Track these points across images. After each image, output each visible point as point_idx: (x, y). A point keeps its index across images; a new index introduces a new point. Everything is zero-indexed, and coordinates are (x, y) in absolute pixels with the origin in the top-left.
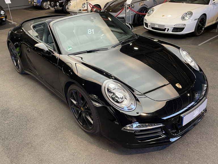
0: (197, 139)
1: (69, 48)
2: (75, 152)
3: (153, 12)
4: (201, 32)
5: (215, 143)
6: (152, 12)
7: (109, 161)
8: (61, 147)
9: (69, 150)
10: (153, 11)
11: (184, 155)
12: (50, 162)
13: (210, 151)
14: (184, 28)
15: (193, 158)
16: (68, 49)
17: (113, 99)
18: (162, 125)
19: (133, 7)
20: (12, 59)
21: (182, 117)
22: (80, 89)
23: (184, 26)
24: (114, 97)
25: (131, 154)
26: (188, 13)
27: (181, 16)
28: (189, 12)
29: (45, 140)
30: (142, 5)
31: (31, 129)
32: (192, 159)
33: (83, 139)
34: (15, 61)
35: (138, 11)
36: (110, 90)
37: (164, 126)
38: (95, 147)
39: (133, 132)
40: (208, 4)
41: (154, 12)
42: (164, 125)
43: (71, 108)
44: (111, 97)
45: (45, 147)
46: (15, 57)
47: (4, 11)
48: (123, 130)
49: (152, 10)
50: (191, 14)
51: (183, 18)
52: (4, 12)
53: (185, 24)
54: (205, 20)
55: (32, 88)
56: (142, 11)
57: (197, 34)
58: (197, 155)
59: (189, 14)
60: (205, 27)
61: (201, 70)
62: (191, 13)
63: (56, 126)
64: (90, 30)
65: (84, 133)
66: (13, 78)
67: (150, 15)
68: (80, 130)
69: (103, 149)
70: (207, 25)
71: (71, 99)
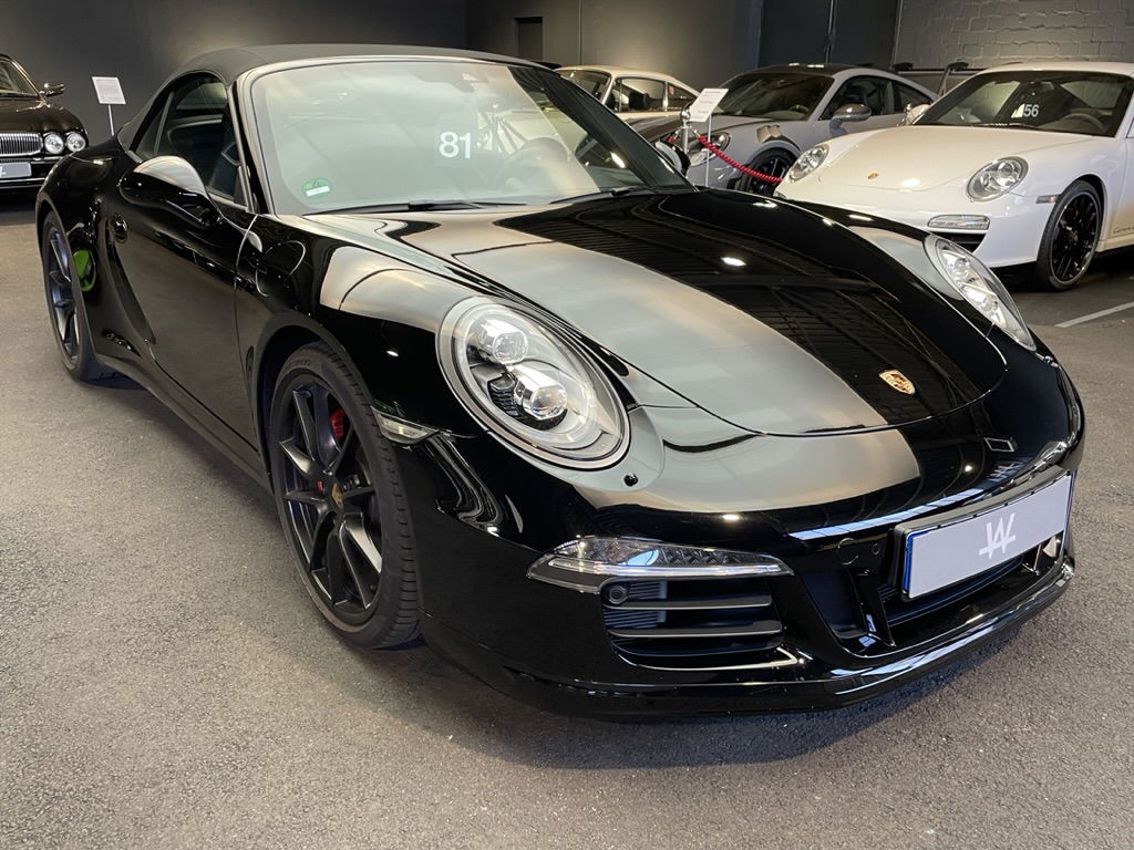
0: (1006, 723)
1: (314, 187)
2: (256, 729)
3: (822, 165)
4: (1073, 271)
5: (1121, 751)
6: (815, 164)
7: (447, 786)
8: (181, 702)
9: (219, 721)
10: (820, 157)
11: (914, 795)
12: (88, 767)
13: (1087, 785)
14: (980, 237)
15: (971, 813)
16: (309, 193)
17: (496, 398)
18: (773, 569)
19: (725, 146)
20: (52, 307)
21: (904, 536)
22: (328, 361)
23: (980, 228)
24: (502, 386)
25: (587, 762)
26: (1001, 167)
27: (966, 181)
28: (1010, 162)
29: (99, 664)
30: (771, 138)
31: (43, 610)
32: (963, 819)
33: (322, 674)
34: (65, 314)
35: (747, 166)
36: (484, 356)
37: (788, 575)
38: (381, 716)
39: (595, 590)
40: (1113, 136)
41: (827, 162)
42: (789, 572)
43: (286, 501)
44: (485, 387)
45: (89, 697)
46: (66, 291)
47: (83, 135)
48: (533, 580)
49: (818, 154)
50: (1016, 170)
51: (977, 189)
52: (81, 138)
53: (986, 219)
54: (1093, 209)
55: (116, 441)
56: (770, 166)
57: (1054, 279)
58: (999, 802)
59: (1007, 170)
60: (1100, 249)
61: (1043, 349)
62: (1018, 168)
63: (189, 603)
64: (449, 139)
65: (337, 648)
66: (33, 397)
67: (805, 174)
68: (319, 630)
69: (427, 728)
70: (1108, 240)
71: (288, 445)
